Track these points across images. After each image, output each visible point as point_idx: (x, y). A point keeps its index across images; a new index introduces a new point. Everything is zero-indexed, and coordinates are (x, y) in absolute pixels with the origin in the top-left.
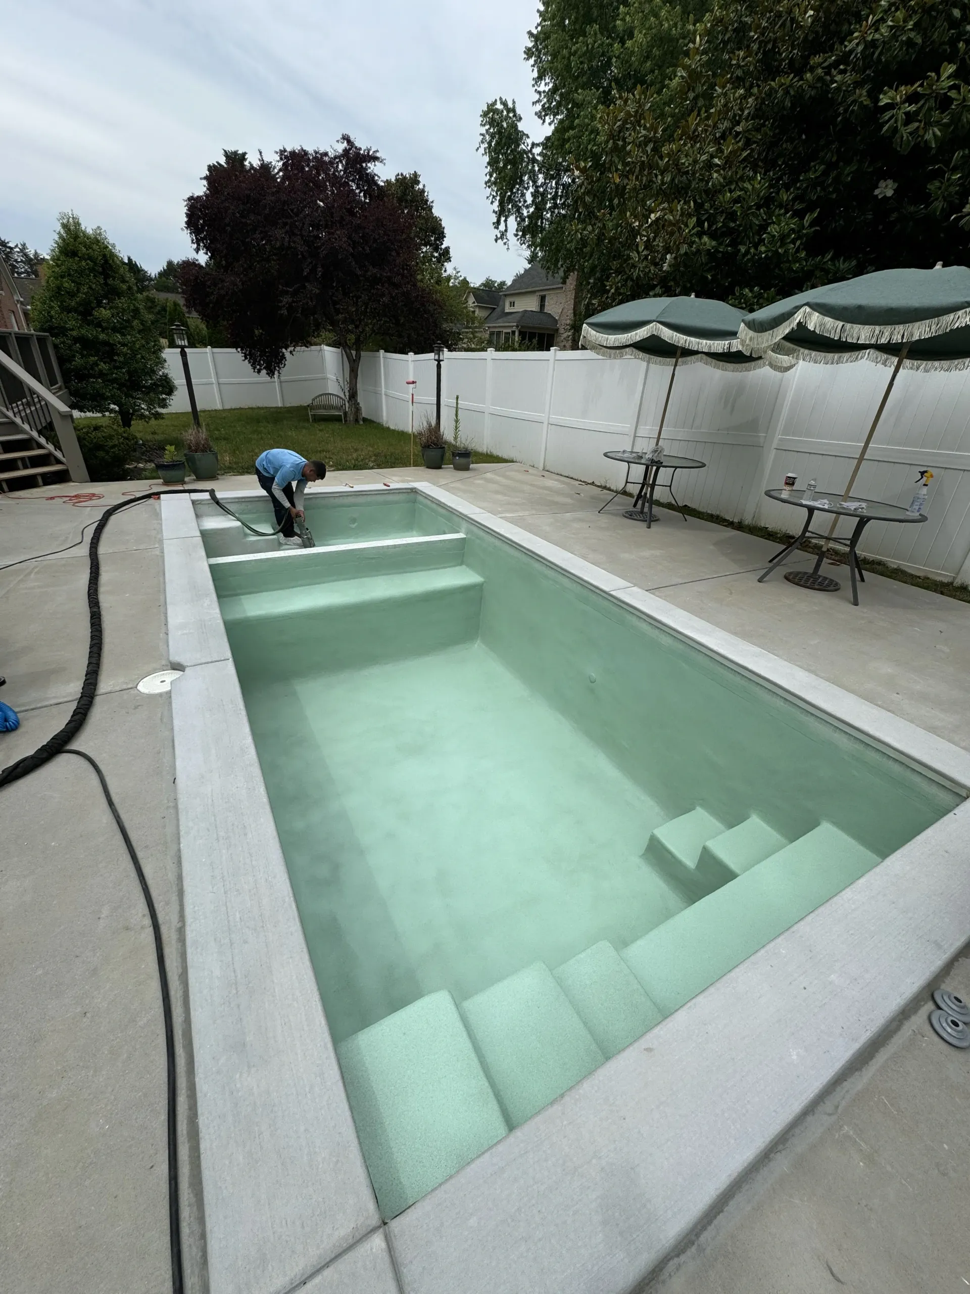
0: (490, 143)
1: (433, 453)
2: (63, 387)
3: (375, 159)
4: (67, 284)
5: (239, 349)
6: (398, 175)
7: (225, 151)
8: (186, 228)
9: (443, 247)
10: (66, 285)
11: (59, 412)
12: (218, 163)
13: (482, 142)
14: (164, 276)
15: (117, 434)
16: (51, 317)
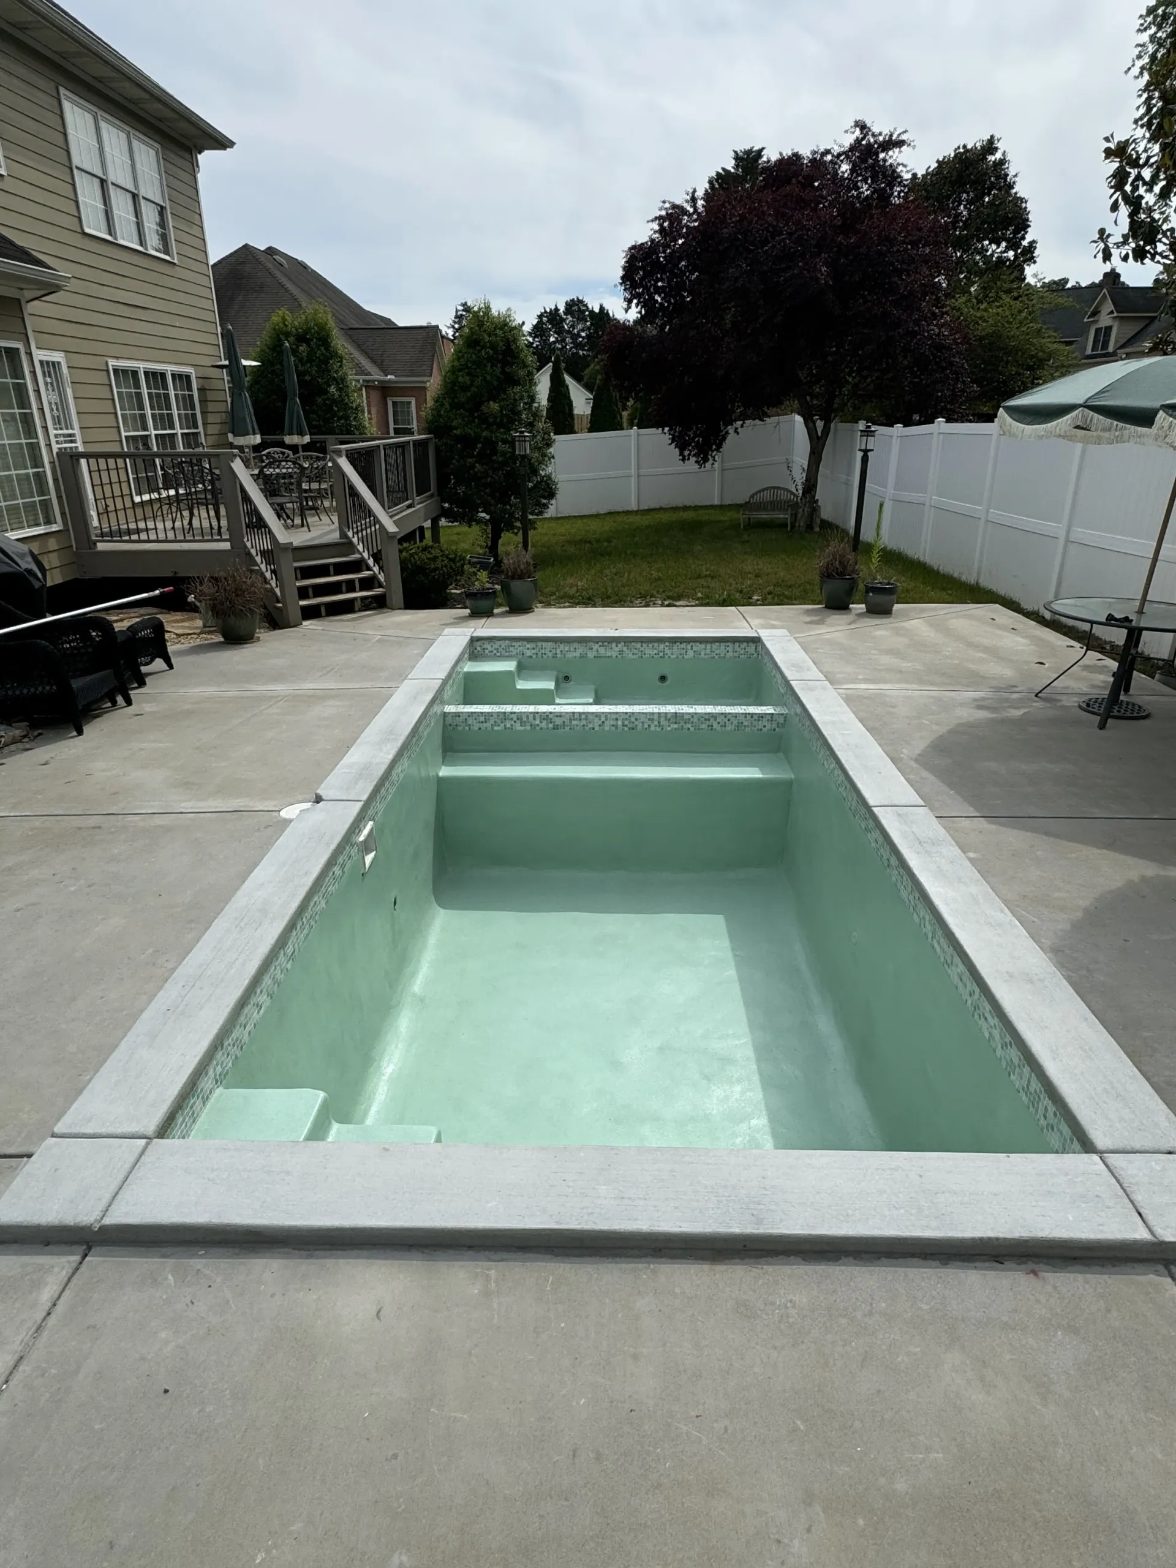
0: (1153, 57)
1: (836, 586)
2: (436, 494)
3: (900, 144)
4: (463, 379)
5: (666, 429)
6: (959, 147)
7: (735, 152)
8: (621, 284)
9: (1025, 243)
10: (460, 379)
11: (387, 533)
12: (723, 169)
13: (1139, 57)
14: (640, 324)
15: (442, 556)
16: (440, 416)
